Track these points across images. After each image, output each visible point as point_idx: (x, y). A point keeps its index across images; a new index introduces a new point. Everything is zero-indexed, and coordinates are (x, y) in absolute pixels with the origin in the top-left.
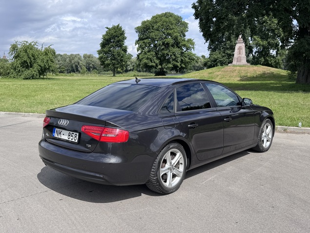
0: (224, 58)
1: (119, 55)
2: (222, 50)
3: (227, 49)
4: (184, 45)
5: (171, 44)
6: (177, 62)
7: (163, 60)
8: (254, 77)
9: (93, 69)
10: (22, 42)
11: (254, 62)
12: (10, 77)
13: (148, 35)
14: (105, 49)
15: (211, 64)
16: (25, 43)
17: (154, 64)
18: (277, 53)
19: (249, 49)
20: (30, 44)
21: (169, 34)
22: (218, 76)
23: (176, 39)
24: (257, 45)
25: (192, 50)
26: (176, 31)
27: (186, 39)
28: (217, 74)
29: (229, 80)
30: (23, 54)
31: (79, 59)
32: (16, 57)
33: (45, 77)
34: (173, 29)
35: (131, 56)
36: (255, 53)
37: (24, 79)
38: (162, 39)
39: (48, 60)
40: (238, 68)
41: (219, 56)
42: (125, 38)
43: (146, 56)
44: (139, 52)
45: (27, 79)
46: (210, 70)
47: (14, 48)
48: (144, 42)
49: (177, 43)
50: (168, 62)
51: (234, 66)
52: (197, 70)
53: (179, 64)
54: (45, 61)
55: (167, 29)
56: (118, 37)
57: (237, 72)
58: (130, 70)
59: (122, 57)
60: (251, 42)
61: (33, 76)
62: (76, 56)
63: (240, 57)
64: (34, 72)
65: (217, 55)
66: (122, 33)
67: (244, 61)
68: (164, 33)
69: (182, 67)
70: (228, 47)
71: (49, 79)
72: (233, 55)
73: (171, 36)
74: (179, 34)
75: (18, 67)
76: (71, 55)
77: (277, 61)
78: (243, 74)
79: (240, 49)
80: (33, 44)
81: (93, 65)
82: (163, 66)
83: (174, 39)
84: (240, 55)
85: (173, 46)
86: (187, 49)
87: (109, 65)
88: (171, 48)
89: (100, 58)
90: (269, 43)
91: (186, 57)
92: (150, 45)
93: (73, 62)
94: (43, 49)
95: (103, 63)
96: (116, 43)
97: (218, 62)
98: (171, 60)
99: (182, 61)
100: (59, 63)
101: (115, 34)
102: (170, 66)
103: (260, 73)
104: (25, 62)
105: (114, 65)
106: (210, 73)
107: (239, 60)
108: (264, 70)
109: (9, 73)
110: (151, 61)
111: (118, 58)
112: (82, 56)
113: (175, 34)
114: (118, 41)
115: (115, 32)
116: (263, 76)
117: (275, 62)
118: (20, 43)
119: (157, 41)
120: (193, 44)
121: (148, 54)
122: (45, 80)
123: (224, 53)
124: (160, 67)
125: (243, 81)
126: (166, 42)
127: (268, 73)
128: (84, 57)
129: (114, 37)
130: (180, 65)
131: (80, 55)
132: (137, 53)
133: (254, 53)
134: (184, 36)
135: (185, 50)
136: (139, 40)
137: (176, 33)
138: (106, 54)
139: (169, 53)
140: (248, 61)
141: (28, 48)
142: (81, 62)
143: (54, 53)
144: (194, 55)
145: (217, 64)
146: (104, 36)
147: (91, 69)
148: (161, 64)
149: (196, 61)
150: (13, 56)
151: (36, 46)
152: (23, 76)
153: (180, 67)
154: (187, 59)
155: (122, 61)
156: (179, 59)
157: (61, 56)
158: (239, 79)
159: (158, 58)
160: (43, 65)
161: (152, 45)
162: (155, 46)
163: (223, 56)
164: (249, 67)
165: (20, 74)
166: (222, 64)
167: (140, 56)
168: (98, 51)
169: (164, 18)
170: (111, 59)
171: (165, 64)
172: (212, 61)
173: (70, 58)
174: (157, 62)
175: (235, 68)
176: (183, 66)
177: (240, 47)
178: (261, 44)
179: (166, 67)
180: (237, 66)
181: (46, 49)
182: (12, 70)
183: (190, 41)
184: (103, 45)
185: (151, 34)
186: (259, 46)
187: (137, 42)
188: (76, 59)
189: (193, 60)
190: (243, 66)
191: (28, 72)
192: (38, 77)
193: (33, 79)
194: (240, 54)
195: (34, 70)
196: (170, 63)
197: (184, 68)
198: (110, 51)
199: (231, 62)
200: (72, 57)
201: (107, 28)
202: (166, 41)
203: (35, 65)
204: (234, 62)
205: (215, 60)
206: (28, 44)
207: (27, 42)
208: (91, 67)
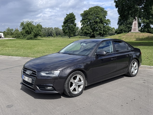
0: (126, 29)
1: (72, 27)
2: (125, 25)
3: (128, 24)
4: (105, 23)
5: (98, 22)
6: (101, 31)
7: (94, 30)
8: (143, 39)
9: (59, 35)
10: (26, 22)
11: (142, 31)
12: (20, 38)
13: (87, 18)
14: (65, 25)
15: (119, 32)
16: (28, 22)
17: (90, 32)
19: (139, 24)
20: (30, 22)
21: (97, 17)
22: (124, 38)
23: (101, 19)
24: (144, 22)
25: (109, 25)
26: (101, 15)
27: (106, 19)
28: (123, 37)
29: (130, 40)
30: (26, 27)
31: (52, 30)
32: (23, 29)
33: (37, 38)
34: (100, 14)
35: (78, 28)
36: (142, 26)
37: (27, 39)
38: (94, 19)
39: (38, 30)
40: (134, 34)
41: (124, 28)
42: (75, 19)
43: (86, 28)
44: (82, 26)
45: (28, 39)
46: (119, 35)
47: (22, 24)
48: (85, 21)
49: (101, 21)
50: (97, 31)
51: (132, 33)
52: (111, 35)
53: (102, 32)
54: (37, 31)
55: (97, 14)
56: (72, 19)
57: (134, 36)
58: (77, 35)
59: (74, 29)
60: (140, 21)
61: (31, 38)
62: (51, 28)
63: (135, 28)
64: (32, 36)
65: (122, 27)
66: (74, 17)
67: (137, 31)
68: (95, 16)
70: (128, 23)
71: (39, 39)
72: (131, 27)
73: (99, 18)
75: (24, 34)
76: (49, 28)
78: (137, 37)
79: (135, 24)
80: (31, 22)
81: (59, 33)
82: (94, 33)
83: (100, 19)
84: (135, 27)
85: (99, 23)
86: (107, 24)
87: (67, 32)
88: (98, 24)
89: (63, 29)
90: (150, 21)
91: (106, 28)
92: (87, 22)
93: (49, 31)
94: (36, 25)
95: (64, 32)
96: (71, 22)
97: (123, 31)
98: (98, 30)
99: (104, 31)
100: (43, 32)
101: (70, 17)
102: (98, 33)
103: (146, 36)
104: (27, 31)
105: (70, 32)
106: (119, 37)
107: (135, 30)
108: (148, 35)
109: (20, 37)
110: (88, 30)
111: (72, 29)
112: (54, 28)
113: (101, 17)
114: (72, 21)
115: (71, 16)
116: (148, 38)
118: (25, 22)
119: (91, 20)
120: (110, 22)
121: (87, 27)
122: (37, 40)
123: (126, 26)
124: (92, 33)
125: (137, 40)
126: (96, 21)
127: (150, 37)
128: (54, 29)
129: (70, 19)
130: (103, 32)
131: (53, 28)
132: (81, 27)
133: (141, 26)
134: (105, 18)
135: (105, 25)
136: (82, 20)
138: (66, 27)
139: (97, 26)
140: (139, 30)
141: (29, 24)
142: (53, 31)
143: (41, 27)
144: (110, 27)
145: (122, 32)
146: (65, 18)
147: (58, 35)
148: (93, 32)
149: (111, 30)
150: (22, 28)
151: (32, 23)
152: (26, 38)
153: (103, 33)
154: (106, 30)
155: (73, 30)
156: (103, 30)
157: (44, 28)
158: (135, 39)
159: (92, 29)
160: (36, 33)
161: (89, 23)
162: (90, 23)
163: (126, 28)
164: (140, 33)
165: (25, 37)
166: (125, 32)
167: (83, 28)
168: (62, 26)
169: (95, 9)
170: (68, 30)
172: (120, 30)
173: (48, 29)
174: (91, 31)
175: (133, 34)
176: (105, 33)
177: (135, 23)
178: (146, 21)
179: (96, 33)
181: (37, 25)
182: (21, 35)
183: (108, 20)
184: (65, 23)
185: (88, 17)
186: (144, 23)
187: (81, 21)
188: (51, 30)
189: (110, 30)
190: (137, 33)
191: (29, 36)
192: (33, 38)
193: (31, 39)
194: (135, 26)
195: (32, 35)
196: (98, 31)
197: (105, 34)
198: (68, 26)
199: (130, 31)
200: (49, 29)
201: (67, 14)
202: (96, 20)
203: (32, 33)
204: (132, 31)
205: (121, 30)
206: (29, 22)
207: (28, 21)
208: (58, 34)
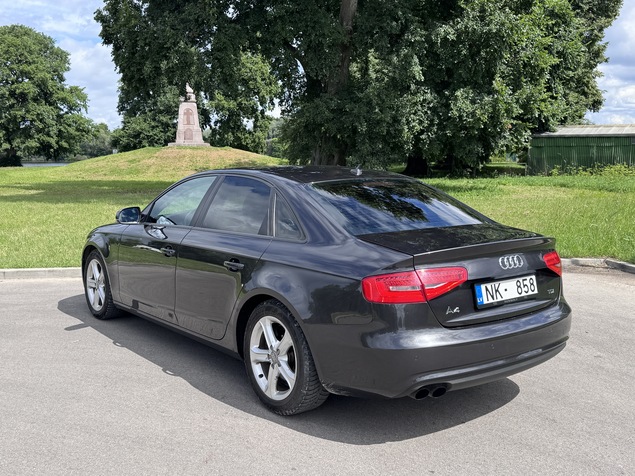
0: (156, 131)
2: (148, 113)
3: (161, 112)
4: (64, 100)
5: (31, 95)
6: (48, 135)
7: (13, 130)
11: (216, 140)
15: (128, 143)
18: (255, 126)
19: (204, 115)
21: (24, 74)
22: (149, 167)
23: (42, 85)
24: (219, 108)
25: (83, 110)
26: (41, 67)
27: (67, 87)
28: (146, 165)
34: (34, 62)
36: (216, 123)
38: (7, 83)
40: (188, 151)
41: (145, 126)
46: (130, 155)
49: (46, 94)
50: (27, 134)
51: (179, 147)
52: (93, 155)
53: (53, 141)
55: (20, 61)
57: (187, 159)
60: (205, 101)
63: (191, 130)
67: (198, 139)
68: (11, 70)
69: (61, 147)
70: (162, 108)
72: (175, 126)
73: (30, 79)
74: (48, 76)
77: (257, 140)
78: (200, 165)
79: (188, 113)
82: (15, 144)
83: (38, 86)
84: (191, 127)
85: (35, 100)
86: (71, 108)
88: (32, 105)
90: (240, 104)
91: (69, 126)
98: (33, 131)
99: (60, 134)
102: (33, 144)
103: (231, 162)
106: (131, 161)
107: (188, 136)
108: (240, 157)
113: (40, 75)
117: (254, 141)
120: (84, 98)
123: (154, 120)
124: (6, 146)
126: (18, 91)
127: (246, 163)
130: (57, 143)
133: (212, 124)
134: (62, 79)
135: (66, 110)
137: (41, 71)
139: (27, 115)
140: (204, 139)
144: (89, 122)
145: (140, 142)
148: (9, 140)
149: (95, 136)
153: (56, 146)
154: (72, 131)
156: (54, 130)
163: (153, 127)
164: (209, 150)
166: (152, 142)
169: (10, 38)
171: (18, 140)
172: (130, 136)
175: (183, 152)
176: (65, 144)
177: (188, 110)
178: (226, 106)
179: (22, 146)
180: (185, 148)
183: (74, 90)
186: (222, 110)
189: (88, 132)
190: (199, 148)
194: (189, 123)
196: (31, 137)
197: (65, 150)
199: (173, 139)
202: (19, 88)
204: (180, 140)
205: (137, 135)
